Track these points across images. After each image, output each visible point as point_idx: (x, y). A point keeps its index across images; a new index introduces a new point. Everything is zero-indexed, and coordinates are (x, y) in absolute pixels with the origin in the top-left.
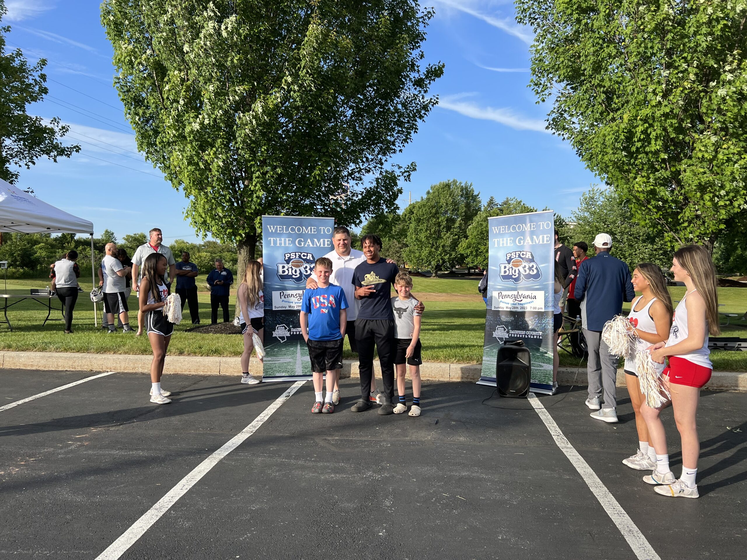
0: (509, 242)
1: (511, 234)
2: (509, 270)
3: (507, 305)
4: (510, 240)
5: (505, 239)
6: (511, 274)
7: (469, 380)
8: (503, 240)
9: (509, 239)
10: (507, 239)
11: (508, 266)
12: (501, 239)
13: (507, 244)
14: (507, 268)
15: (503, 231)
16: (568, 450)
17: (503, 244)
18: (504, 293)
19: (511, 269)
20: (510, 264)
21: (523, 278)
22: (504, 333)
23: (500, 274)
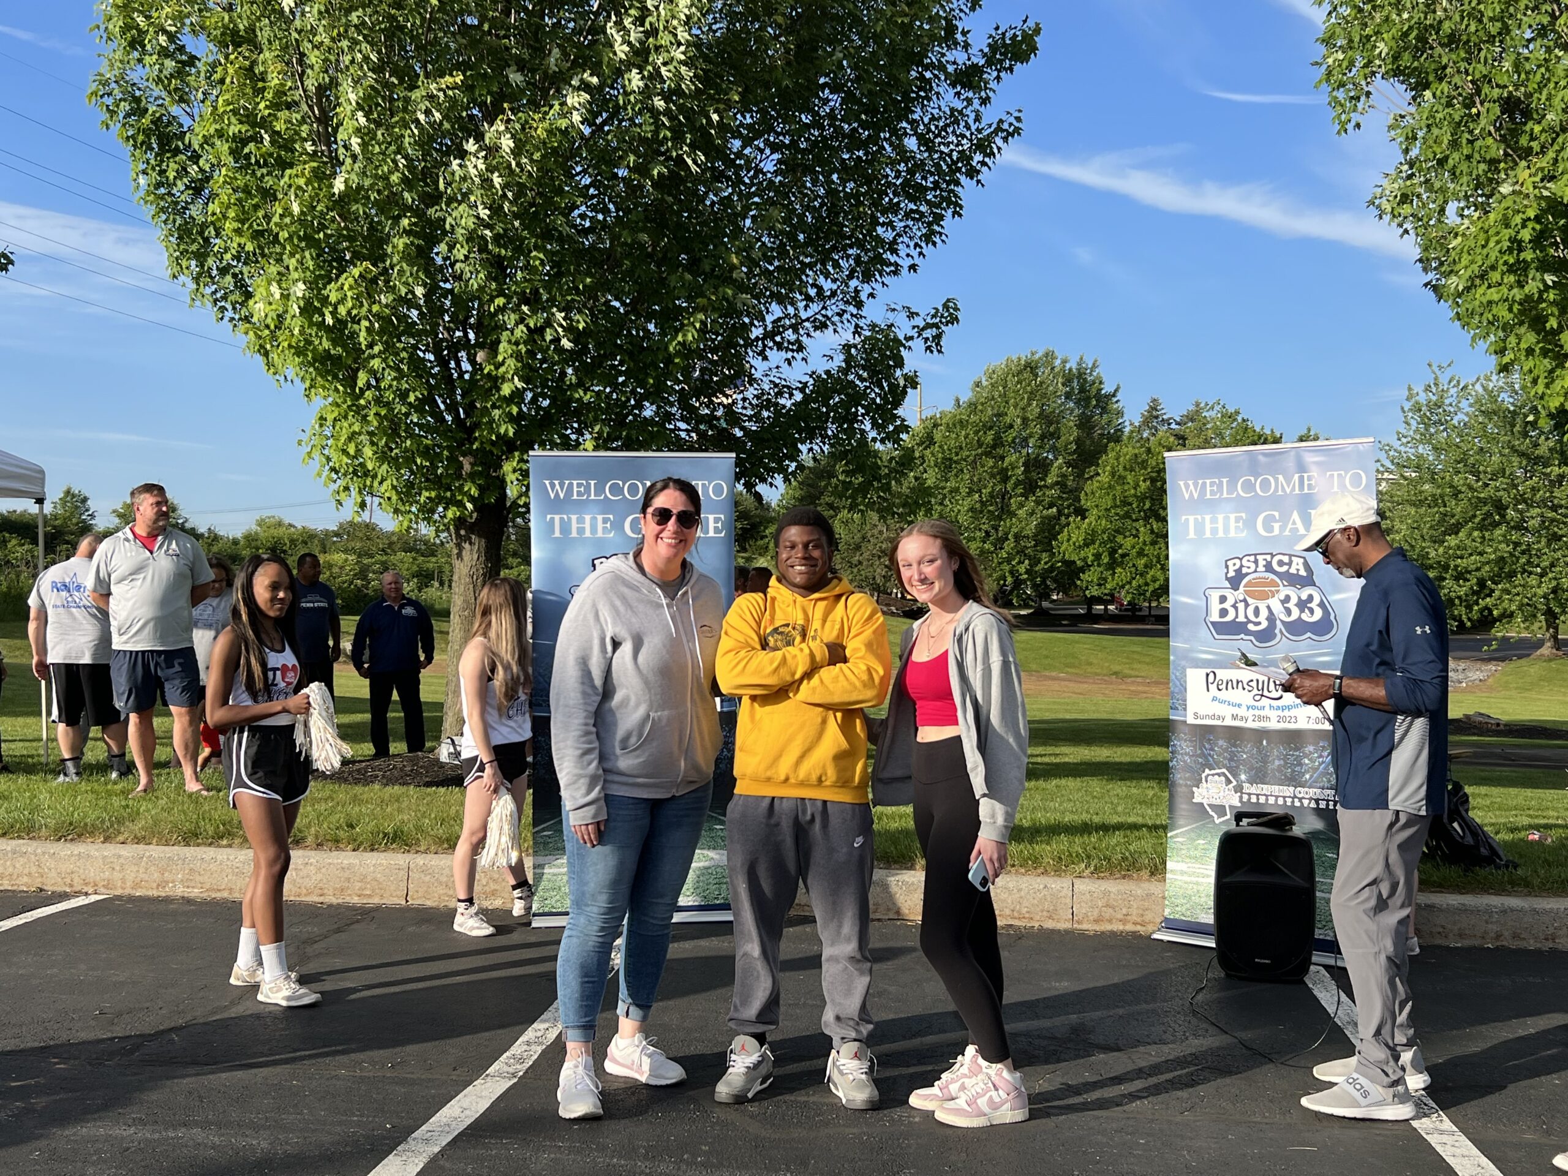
0: (1232, 524)
1: (1241, 504)
2: (1234, 606)
3: (1236, 711)
4: (1237, 520)
5: (1220, 517)
7: (1130, 927)
8: (1214, 520)
9: (1232, 517)
10: (1227, 519)
11: (1231, 596)
12: (1208, 518)
13: (1226, 530)
15: (1212, 493)
16: (1445, 1138)
17: (1214, 531)
20: (1238, 589)
21: (1281, 632)
22: (1227, 792)
23: (1211, 620)
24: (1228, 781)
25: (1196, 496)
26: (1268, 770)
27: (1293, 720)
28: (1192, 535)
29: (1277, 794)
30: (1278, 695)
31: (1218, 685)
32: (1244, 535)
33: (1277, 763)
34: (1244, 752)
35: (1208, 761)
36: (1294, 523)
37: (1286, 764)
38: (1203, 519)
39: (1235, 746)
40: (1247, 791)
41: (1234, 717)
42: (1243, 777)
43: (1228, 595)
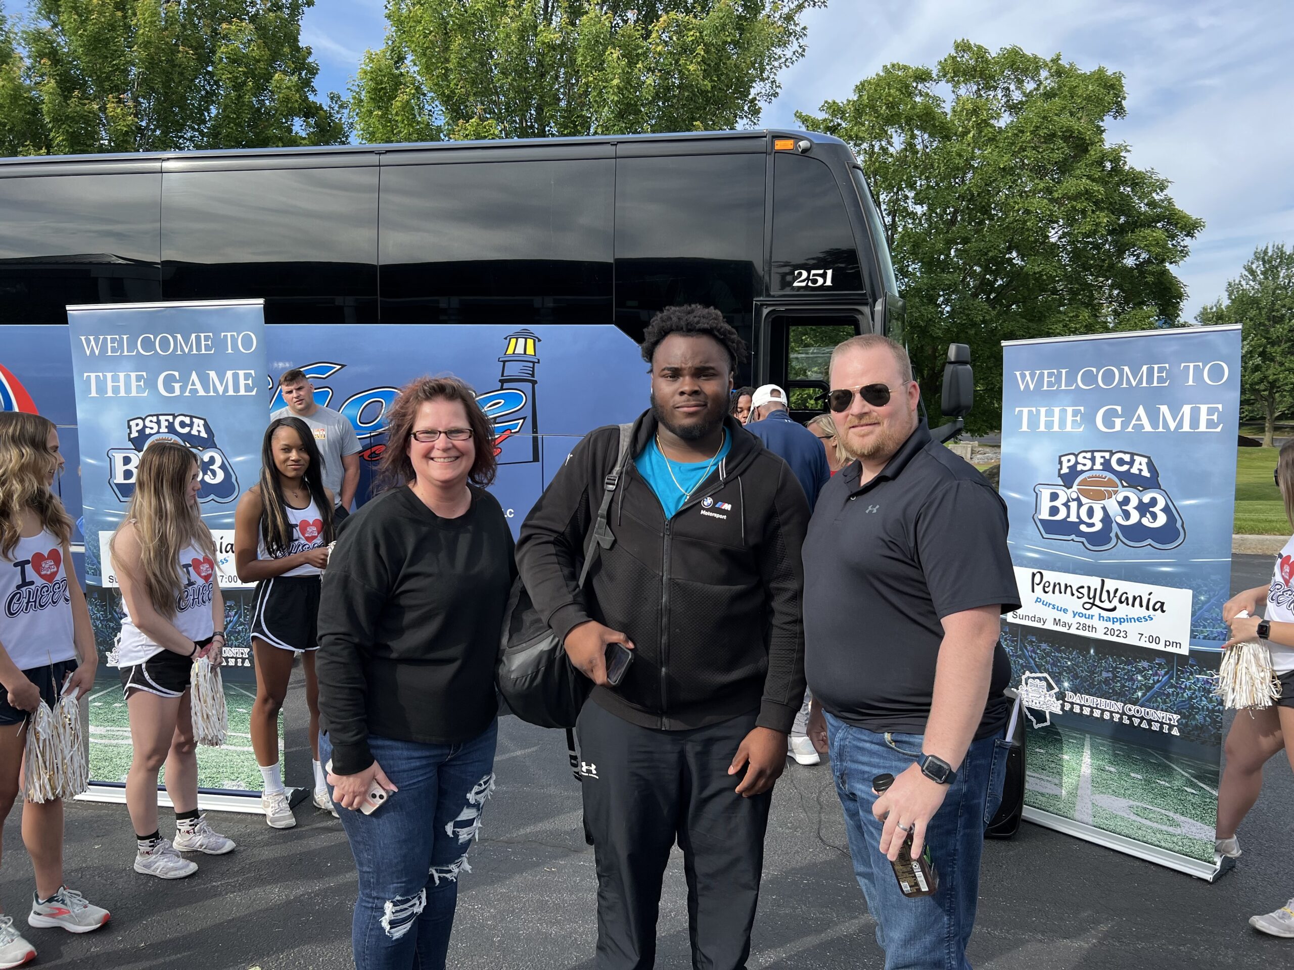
0: (1069, 418)
1: (1078, 397)
2: (1066, 505)
3: (1059, 615)
4: (1075, 414)
5: (1057, 410)
6: (1073, 518)
8: (1049, 413)
9: (1070, 410)
10: (1063, 412)
11: (1064, 494)
13: (1062, 423)
14: (1062, 498)
15: (1050, 384)
17: (1049, 425)
18: (1050, 576)
19: (1074, 505)
20: (1071, 487)
21: (1117, 536)
22: (1048, 698)
23: (1040, 517)
24: (1050, 688)
25: (1032, 387)
26: (1094, 681)
27: (1122, 634)
28: (1025, 428)
29: (1103, 707)
30: (1110, 606)
31: (1044, 587)
32: (1081, 430)
33: (1104, 674)
34: (1068, 659)
35: (1029, 663)
36: (1139, 419)
37: (1115, 677)
38: (1038, 412)
39: (1060, 652)
40: (1070, 700)
41: (1056, 622)
42: (1066, 684)
43: (1060, 493)
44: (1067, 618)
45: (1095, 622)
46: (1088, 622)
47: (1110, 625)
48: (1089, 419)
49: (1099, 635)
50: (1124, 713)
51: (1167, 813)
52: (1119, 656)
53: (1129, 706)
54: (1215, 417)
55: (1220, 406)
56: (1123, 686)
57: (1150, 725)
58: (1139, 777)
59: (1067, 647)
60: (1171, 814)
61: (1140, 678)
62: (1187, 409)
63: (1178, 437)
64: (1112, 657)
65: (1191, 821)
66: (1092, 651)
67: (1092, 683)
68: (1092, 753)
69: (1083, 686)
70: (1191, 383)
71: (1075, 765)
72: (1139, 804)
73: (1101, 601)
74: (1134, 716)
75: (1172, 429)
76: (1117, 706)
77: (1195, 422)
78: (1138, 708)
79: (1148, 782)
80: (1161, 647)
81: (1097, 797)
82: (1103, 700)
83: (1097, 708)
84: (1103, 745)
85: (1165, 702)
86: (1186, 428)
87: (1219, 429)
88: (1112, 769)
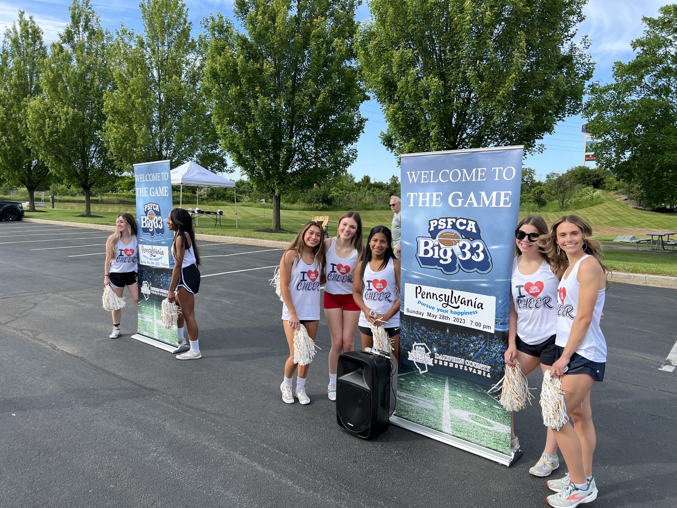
0: (435, 199)
1: (439, 187)
3: (430, 311)
5: (428, 194)
6: (436, 256)
8: (424, 196)
10: (431, 195)
11: (432, 243)
12: (421, 194)
13: (431, 203)
15: (425, 179)
17: (424, 203)
20: (435, 238)
21: (459, 266)
22: (426, 357)
23: (419, 256)
24: (427, 351)
25: (415, 181)
26: (449, 347)
27: (463, 321)
28: (412, 205)
29: (454, 362)
30: (456, 306)
31: (422, 295)
32: (440, 206)
33: (455, 343)
34: (436, 335)
35: (416, 337)
36: (471, 199)
37: (460, 345)
38: (419, 195)
39: (431, 331)
40: (437, 358)
41: (429, 314)
42: (435, 349)
43: (429, 241)
44: (434, 312)
45: (449, 314)
46: (445, 314)
47: (456, 316)
48: (444, 199)
49: (451, 322)
50: (464, 365)
51: (487, 419)
52: (462, 334)
53: (467, 361)
54: (508, 199)
55: (510, 192)
56: (464, 350)
57: (477, 372)
58: (473, 400)
59: (435, 329)
60: (488, 420)
61: (472, 345)
62: (494, 194)
63: (489, 210)
64: (458, 334)
65: (498, 423)
66: (448, 331)
67: (448, 348)
68: (450, 387)
69: (444, 350)
70: (497, 179)
71: (441, 394)
72: (473, 414)
73: (452, 303)
74: (469, 366)
75: (487, 205)
76: (461, 361)
77: (498, 202)
78: (471, 362)
79: (477, 402)
80: (481, 329)
81: (453, 411)
82: (454, 358)
83: (451, 362)
84: (455, 382)
85: (484, 359)
86: (494, 205)
87: (509, 206)
88: (460, 395)
